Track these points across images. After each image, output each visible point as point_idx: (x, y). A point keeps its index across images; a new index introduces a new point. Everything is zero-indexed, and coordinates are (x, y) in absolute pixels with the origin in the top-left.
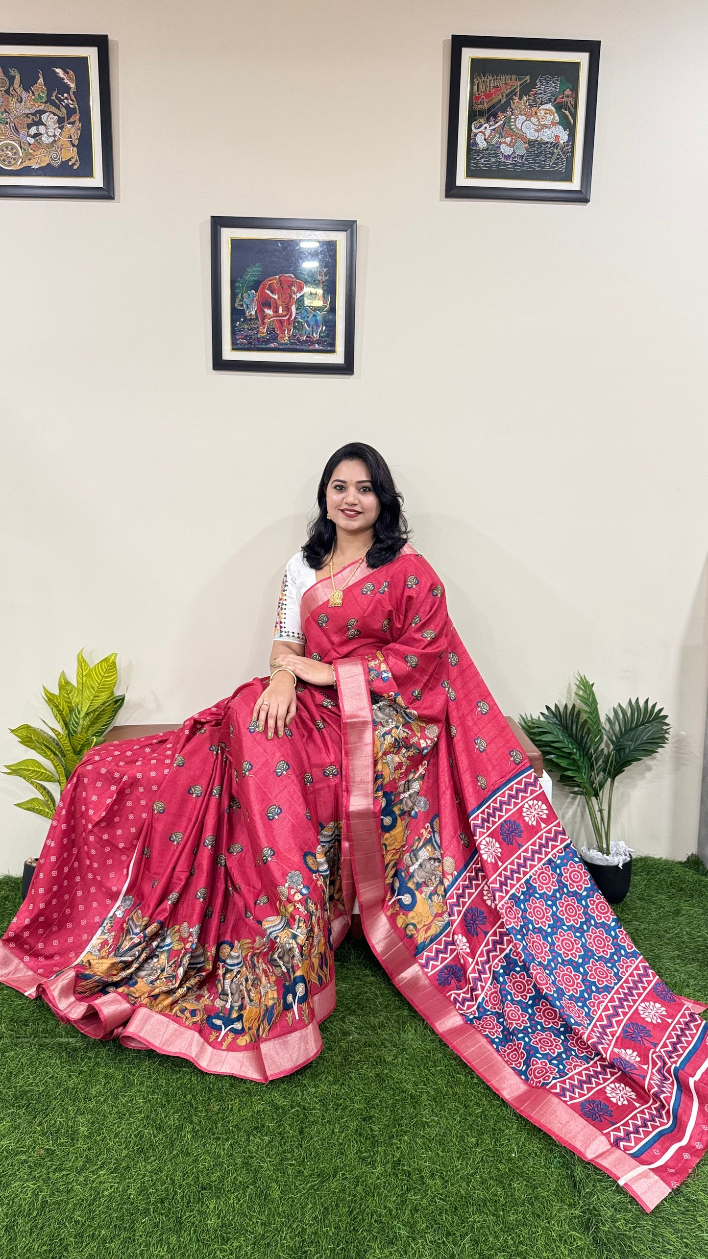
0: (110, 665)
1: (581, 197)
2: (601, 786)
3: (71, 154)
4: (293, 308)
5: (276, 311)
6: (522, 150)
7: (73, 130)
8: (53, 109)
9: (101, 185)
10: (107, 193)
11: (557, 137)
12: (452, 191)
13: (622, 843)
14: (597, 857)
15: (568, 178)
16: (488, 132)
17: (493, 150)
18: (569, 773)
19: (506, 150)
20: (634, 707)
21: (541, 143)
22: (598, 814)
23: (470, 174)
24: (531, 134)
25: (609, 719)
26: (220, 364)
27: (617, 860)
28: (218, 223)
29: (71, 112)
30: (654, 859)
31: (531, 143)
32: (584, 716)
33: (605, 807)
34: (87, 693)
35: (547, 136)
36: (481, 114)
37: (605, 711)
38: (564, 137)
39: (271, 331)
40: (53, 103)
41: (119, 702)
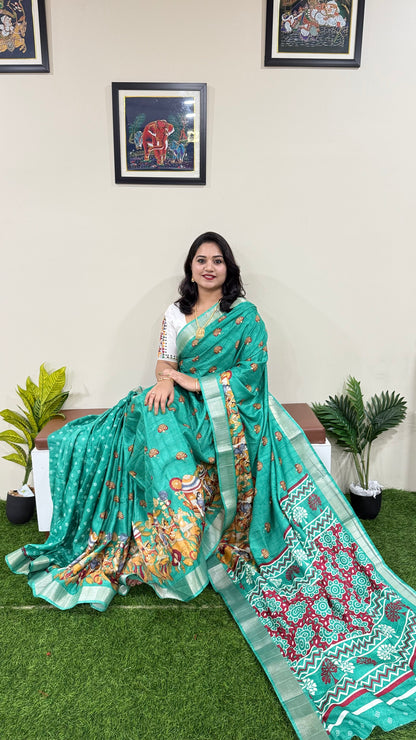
0: (62, 374)
1: (354, 64)
2: (363, 447)
3: (21, 43)
4: (166, 142)
5: (155, 144)
6: (315, 32)
7: (21, 27)
8: (8, 13)
9: (41, 63)
10: (44, 68)
11: (339, 23)
12: (270, 62)
13: (376, 482)
14: (359, 491)
15: (346, 51)
16: (292, 21)
17: (295, 32)
18: (342, 439)
19: (304, 33)
20: (385, 397)
21: (328, 28)
22: (361, 465)
23: (281, 50)
24: (321, 22)
25: (369, 405)
26: (120, 180)
27: (373, 493)
28: (117, 87)
29: (20, 15)
30: (396, 491)
31: (321, 28)
32: (353, 404)
33: (365, 459)
34: (45, 390)
35: (332, 22)
36: (288, 8)
37: (366, 399)
38: (343, 23)
39: (152, 157)
40: (8, 9)
41: (65, 396)
